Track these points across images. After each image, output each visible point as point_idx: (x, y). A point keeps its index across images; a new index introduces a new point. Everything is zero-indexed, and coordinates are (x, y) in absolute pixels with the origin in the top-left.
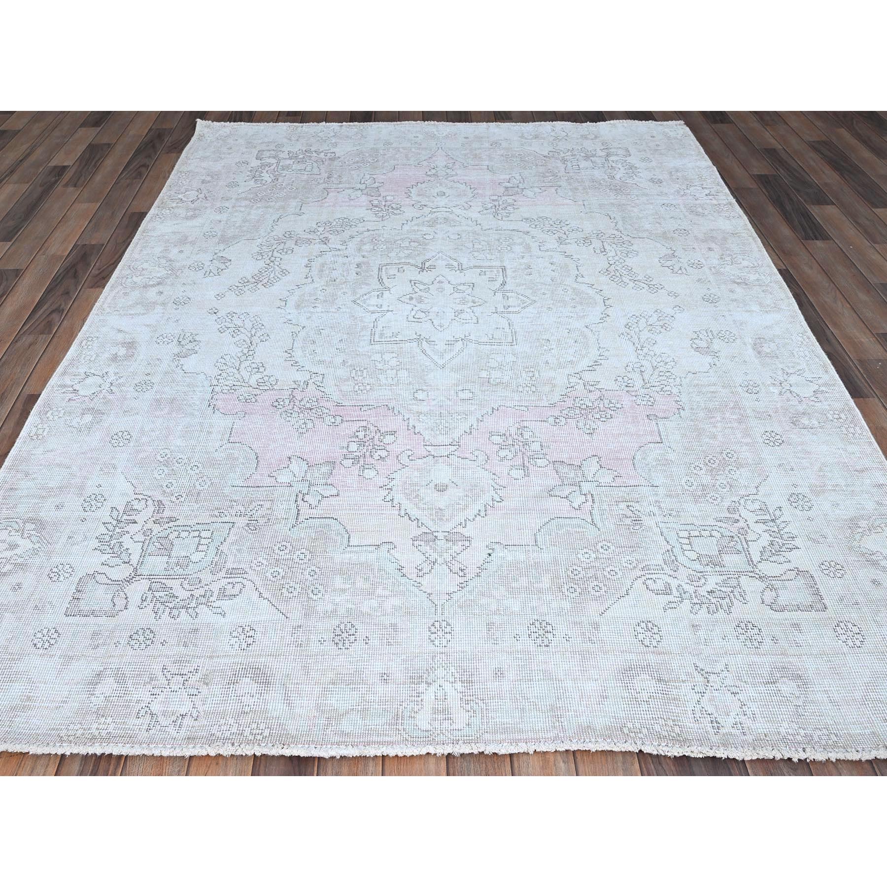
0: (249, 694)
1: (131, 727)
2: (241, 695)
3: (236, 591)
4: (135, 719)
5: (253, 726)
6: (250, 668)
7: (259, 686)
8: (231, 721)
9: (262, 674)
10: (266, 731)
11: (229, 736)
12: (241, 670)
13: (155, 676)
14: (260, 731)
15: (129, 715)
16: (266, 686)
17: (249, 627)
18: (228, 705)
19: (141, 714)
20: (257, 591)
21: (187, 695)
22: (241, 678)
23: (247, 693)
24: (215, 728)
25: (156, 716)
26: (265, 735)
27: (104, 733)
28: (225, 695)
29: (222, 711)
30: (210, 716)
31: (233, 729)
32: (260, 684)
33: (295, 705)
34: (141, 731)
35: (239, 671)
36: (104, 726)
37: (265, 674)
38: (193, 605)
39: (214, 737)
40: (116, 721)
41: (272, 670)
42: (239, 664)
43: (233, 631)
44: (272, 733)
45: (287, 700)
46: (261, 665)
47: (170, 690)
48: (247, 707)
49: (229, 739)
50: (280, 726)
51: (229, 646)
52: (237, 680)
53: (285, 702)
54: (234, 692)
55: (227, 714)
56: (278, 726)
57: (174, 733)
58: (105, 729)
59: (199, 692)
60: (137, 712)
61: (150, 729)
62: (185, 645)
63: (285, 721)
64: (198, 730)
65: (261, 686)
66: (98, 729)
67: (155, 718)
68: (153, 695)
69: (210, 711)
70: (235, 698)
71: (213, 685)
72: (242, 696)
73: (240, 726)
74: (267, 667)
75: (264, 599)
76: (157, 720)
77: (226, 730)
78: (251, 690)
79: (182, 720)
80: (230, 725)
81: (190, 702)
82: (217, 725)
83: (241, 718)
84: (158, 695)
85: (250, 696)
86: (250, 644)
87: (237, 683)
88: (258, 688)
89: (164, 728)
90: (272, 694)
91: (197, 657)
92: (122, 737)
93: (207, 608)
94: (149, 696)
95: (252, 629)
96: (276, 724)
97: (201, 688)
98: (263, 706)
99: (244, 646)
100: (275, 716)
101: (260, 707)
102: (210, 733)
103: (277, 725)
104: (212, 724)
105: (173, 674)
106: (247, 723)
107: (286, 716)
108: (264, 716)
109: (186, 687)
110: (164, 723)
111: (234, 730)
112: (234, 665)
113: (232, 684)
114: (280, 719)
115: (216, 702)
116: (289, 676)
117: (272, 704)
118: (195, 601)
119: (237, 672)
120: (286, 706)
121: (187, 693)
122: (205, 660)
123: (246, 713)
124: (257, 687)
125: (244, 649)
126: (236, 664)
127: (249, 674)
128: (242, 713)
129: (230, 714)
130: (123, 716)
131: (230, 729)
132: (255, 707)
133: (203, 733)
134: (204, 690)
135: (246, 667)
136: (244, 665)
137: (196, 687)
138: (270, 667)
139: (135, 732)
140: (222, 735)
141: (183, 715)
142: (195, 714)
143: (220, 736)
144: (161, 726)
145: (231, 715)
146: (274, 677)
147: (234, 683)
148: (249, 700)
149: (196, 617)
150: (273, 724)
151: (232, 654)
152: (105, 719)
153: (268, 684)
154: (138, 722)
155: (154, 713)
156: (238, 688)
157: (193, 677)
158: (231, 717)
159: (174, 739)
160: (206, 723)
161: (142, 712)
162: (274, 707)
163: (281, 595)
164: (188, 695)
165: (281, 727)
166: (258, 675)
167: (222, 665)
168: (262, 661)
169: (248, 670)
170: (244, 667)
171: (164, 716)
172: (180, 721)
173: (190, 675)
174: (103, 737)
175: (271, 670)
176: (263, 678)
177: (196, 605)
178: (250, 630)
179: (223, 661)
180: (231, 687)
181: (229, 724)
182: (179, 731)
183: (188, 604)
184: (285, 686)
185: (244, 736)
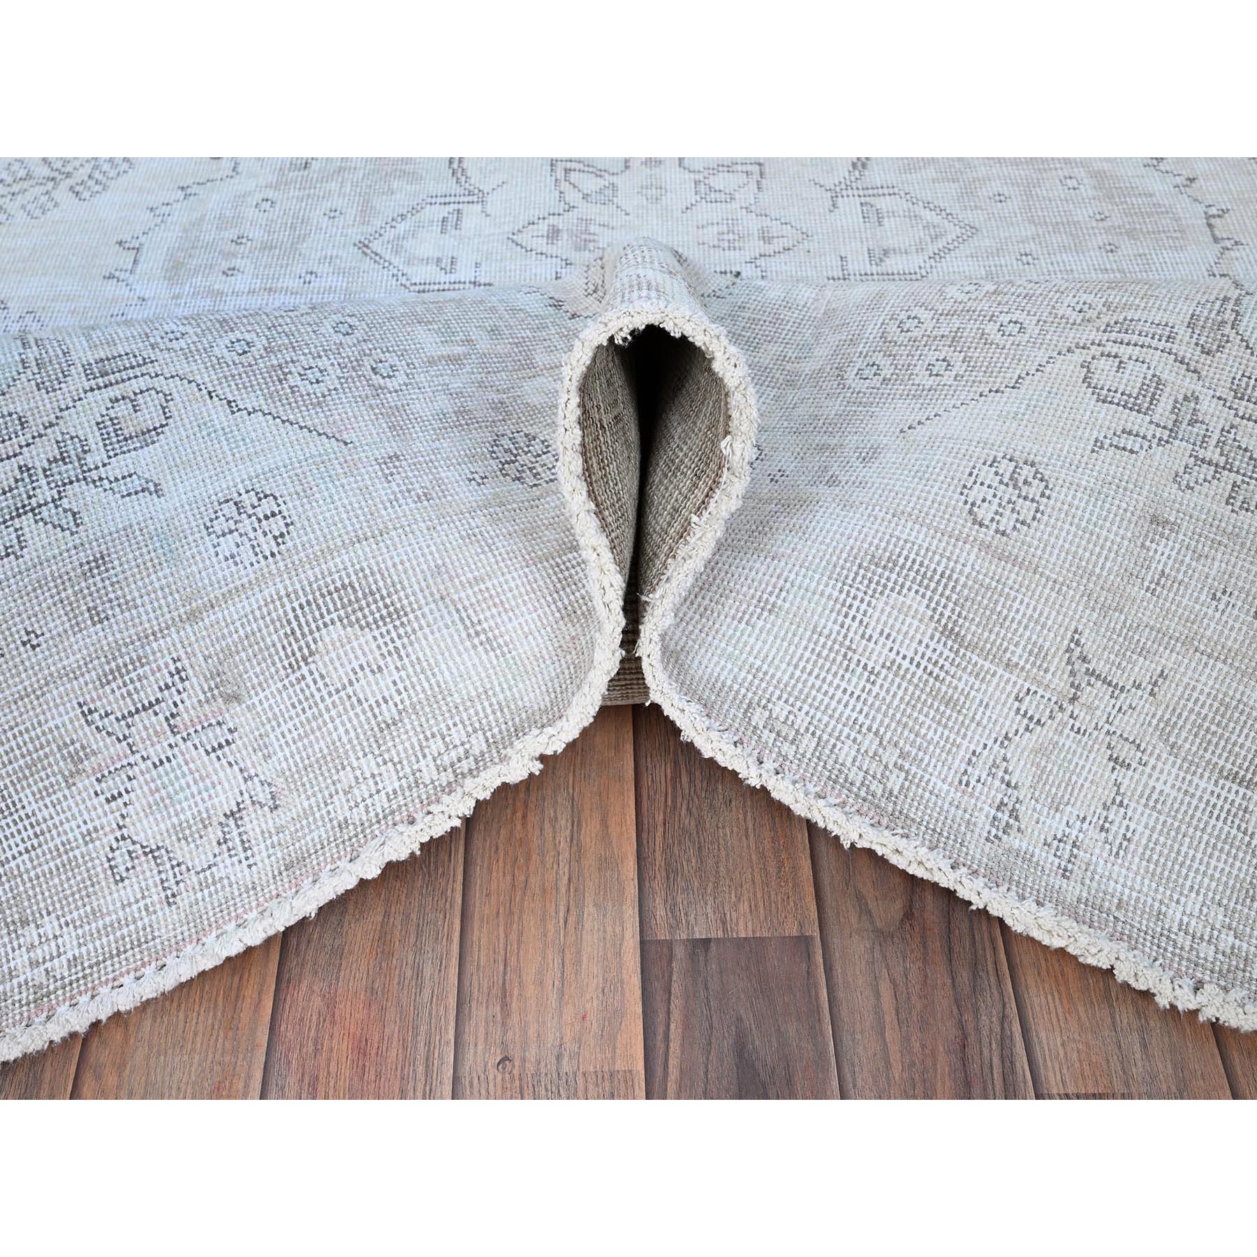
0: (367, 670)
1: (121, 913)
2: (346, 681)
3: (150, 414)
4: (113, 887)
5: (433, 747)
6: (323, 596)
7: (376, 633)
8: (369, 765)
9: (365, 598)
10: (474, 741)
11: (386, 805)
12: (299, 612)
13: (78, 745)
14: (461, 750)
15: (93, 885)
16: (397, 623)
17: (252, 493)
18: (330, 725)
19: (122, 868)
20: (215, 399)
21: (203, 753)
22: (317, 635)
23: (358, 670)
24: (337, 803)
25: (163, 851)
26: (477, 753)
27: (60, 966)
28: (306, 705)
29: (326, 751)
30: (305, 779)
31: (387, 782)
32: (378, 627)
33: (507, 638)
34: (155, 912)
35: (296, 617)
36: (46, 948)
37: (372, 594)
38: (45, 493)
39: (351, 827)
40: (68, 918)
41: (386, 574)
42: (285, 600)
43: (211, 520)
44: (493, 736)
45: (477, 634)
46: (349, 576)
47: (149, 763)
48: (384, 706)
49: (392, 813)
50: (502, 711)
51: (224, 564)
52: (308, 647)
53: (476, 641)
54: (320, 684)
55: (346, 753)
56: (499, 714)
57: (242, 874)
58: (55, 954)
59: (230, 731)
60: (106, 865)
61: (174, 896)
62: (98, 618)
63: (508, 693)
64: (297, 831)
65: (384, 630)
66: (34, 964)
67: (165, 858)
68: (114, 798)
69: (296, 765)
70: (335, 697)
71: (252, 692)
72: (351, 683)
73: (399, 766)
74: (367, 571)
75: (249, 414)
76: (175, 863)
77: (371, 796)
78: (364, 654)
79: (238, 826)
80: (373, 776)
81: (228, 770)
82: (337, 793)
83: (390, 744)
84: (127, 792)
85: (372, 671)
86: (282, 535)
87: (311, 654)
88: (380, 641)
89: (208, 873)
90: (426, 639)
91: (154, 634)
92: (118, 955)
93: (94, 491)
94: (107, 807)
95: (262, 495)
96: (489, 711)
97: (227, 715)
98: (426, 685)
99: (268, 545)
100: (474, 694)
101: (418, 688)
102: (335, 823)
103: (494, 713)
104: (323, 797)
105: (124, 717)
106: (413, 748)
107: (502, 679)
108: (444, 708)
109: (185, 735)
110: (200, 862)
111: (391, 783)
112: (271, 607)
113: (302, 664)
114: (490, 693)
115: (295, 734)
116: (443, 569)
117: (443, 667)
118: (43, 482)
119: (295, 624)
120: (486, 651)
121: (201, 750)
122: (182, 633)
123: (394, 724)
124: (375, 638)
125: (273, 555)
126: (278, 603)
127: (329, 612)
128: (382, 731)
129: (353, 747)
130: (77, 896)
131: (380, 786)
132: (404, 695)
133: (315, 834)
134: (236, 715)
135: (310, 597)
136: (301, 593)
137: (214, 721)
138: (375, 569)
139: (140, 924)
140: (367, 812)
141: (232, 814)
142: (261, 795)
143: (364, 818)
144: (198, 873)
145: (358, 748)
146: (404, 589)
147: (304, 659)
148: (377, 684)
149: (78, 525)
150: (482, 715)
151: (245, 580)
152: (37, 927)
153: (399, 617)
154: (129, 891)
155: (154, 847)
156: (326, 666)
157: (184, 695)
158: (360, 754)
159: (254, 888)
160: (306, 804)
161: (119, 860)
162: (455, 671)
163: (293, 392)
164: (208, 753)
165: (506, 710)
166: (356, 606)
167: (238, 624)
168: (343, 563)
169: (320, 601)
170: (303, 601)
171: (186, 839)
172: (235, 833)
173: (171, 696)
174: (67, 981)
175: (382, 575)
176: (373, 607)
177: (55, 491)
178: (260, 499)
179: (234, 610)
180: (307, 674)
181: (368, 775)
182: (251, 861)
183: (29, 497)
184: (448, 600)
185: (426, 786)
